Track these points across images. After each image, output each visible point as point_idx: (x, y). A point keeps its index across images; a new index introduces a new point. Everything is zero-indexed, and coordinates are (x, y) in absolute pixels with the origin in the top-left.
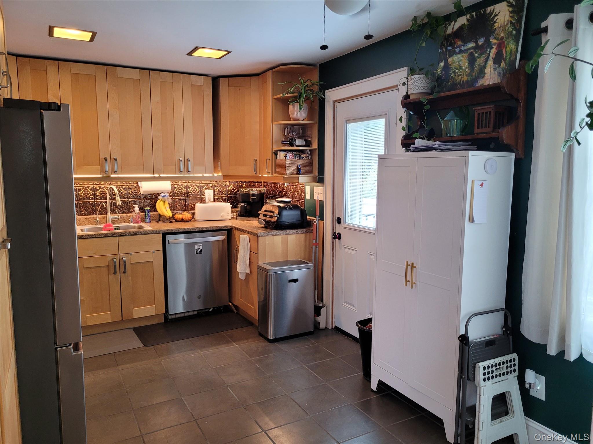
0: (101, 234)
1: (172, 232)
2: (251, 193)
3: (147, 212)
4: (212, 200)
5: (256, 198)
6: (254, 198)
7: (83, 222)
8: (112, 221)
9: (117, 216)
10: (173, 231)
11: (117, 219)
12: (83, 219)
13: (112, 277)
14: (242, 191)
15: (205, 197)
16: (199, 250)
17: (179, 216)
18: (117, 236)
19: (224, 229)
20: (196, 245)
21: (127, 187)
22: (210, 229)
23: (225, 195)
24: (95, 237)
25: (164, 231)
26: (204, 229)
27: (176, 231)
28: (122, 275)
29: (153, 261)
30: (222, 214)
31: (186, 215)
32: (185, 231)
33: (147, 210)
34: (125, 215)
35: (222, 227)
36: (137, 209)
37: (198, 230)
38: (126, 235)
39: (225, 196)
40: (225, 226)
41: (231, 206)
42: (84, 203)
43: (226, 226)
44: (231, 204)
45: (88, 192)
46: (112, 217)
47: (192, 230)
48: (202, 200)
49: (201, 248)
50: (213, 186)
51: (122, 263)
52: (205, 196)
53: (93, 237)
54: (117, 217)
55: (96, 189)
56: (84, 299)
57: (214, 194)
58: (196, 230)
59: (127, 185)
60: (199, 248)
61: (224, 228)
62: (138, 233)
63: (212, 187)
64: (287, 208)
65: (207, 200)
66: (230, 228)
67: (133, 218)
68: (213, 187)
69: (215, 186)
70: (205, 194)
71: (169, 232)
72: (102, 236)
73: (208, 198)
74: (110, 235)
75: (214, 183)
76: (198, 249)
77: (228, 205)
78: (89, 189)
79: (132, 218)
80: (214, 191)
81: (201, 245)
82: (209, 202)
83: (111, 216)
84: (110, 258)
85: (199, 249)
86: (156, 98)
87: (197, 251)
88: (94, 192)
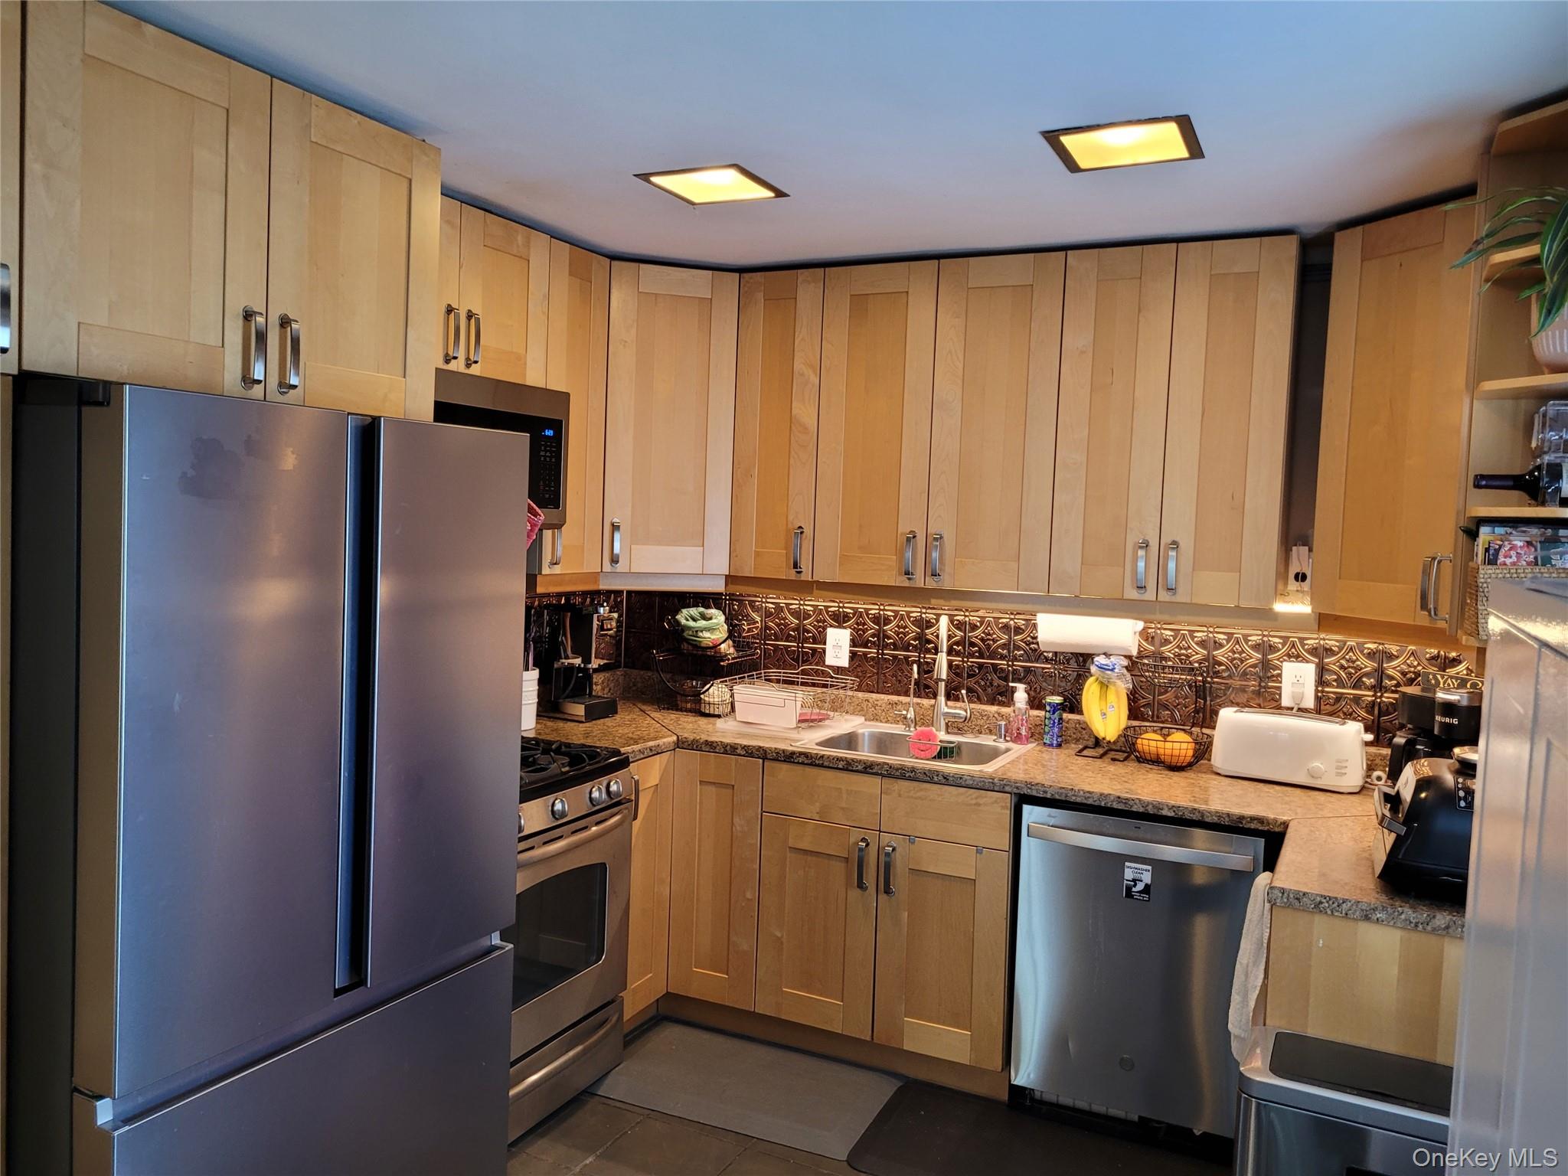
0: (838, 759)
1: (1045, 795)
2: (1441, 701)
3: (1049, 712)
4: (1309, 702)
5: (1455, 721)
6: (1447, 720)
7: (883, 714)
8: (947, 724)
9: (960, 708)
10: (1049, 796)
11: (962, 718)
12: (884, 705)
13: (855, 893)
14: (1433, 682)
15: (1279, 688)
16: (1140, 887)
17: (1150, 741)
18: (876, 774)
19: (1249, 829)
20: (1127, 864)
21: (1012, 622)
22: (1188, 816)
23: (1373, 688)
24: (822, 766)
25: (1017, 788)
26: (1165, 812)
27: (1057, 797)
28: (883, 897)
29: (975, 880)
30: (1317, 764)
31: (1180, 744)
32: (1090, 802)
33: (1050, 704)
34: (994, 709)
35: (1242, 818)
36: (1021, 695)
37: (1141, 810)
38: (903, 777)
39: (1371, 693)
40: (1253, 819)
41: (1370, 737)
42: (895, 657)
43: (1261, 820)
44: (1367, 729)
45: (907, 630)
46: (946, 710)
47: (1115, 805)
48: (1267, 697)
49: (1149, 882)
50: (1321, 650)
51: (882, 858)
52: (1281, 682)
53: (817, 762)
54: (963, 713)
55: (926, 620)
56: (782, 937)
57: (1321, 682)
58: (1131, 806)
59: (1012, 619)
60: (1138, 876)
61: (1252, 826)
62: (937, 776)
63: (1314, 651)
64: (1463, 804)
65: (1286, 702)
66: (1277, 830)
67: (1006, 725)
68: (1320, 653)
69: (1329, 651)
70: (1280, 675)
71: (1034, 793)
72: (840, 766)
73: (1293, 692)
74: (860, 768)
75: (1324, 639)
76: (1134, 880)
77: (1353, 733)
78: (909, 620)
79: (1003, 723)
80: (1322, 670)
81: (1150, 868)
82: (1294, 711)
83: (946, 705)
84: (855, 835)
85: (1141, 881)
86: (1078, 339)
87: (1129, 889)
88: (922, 630)
